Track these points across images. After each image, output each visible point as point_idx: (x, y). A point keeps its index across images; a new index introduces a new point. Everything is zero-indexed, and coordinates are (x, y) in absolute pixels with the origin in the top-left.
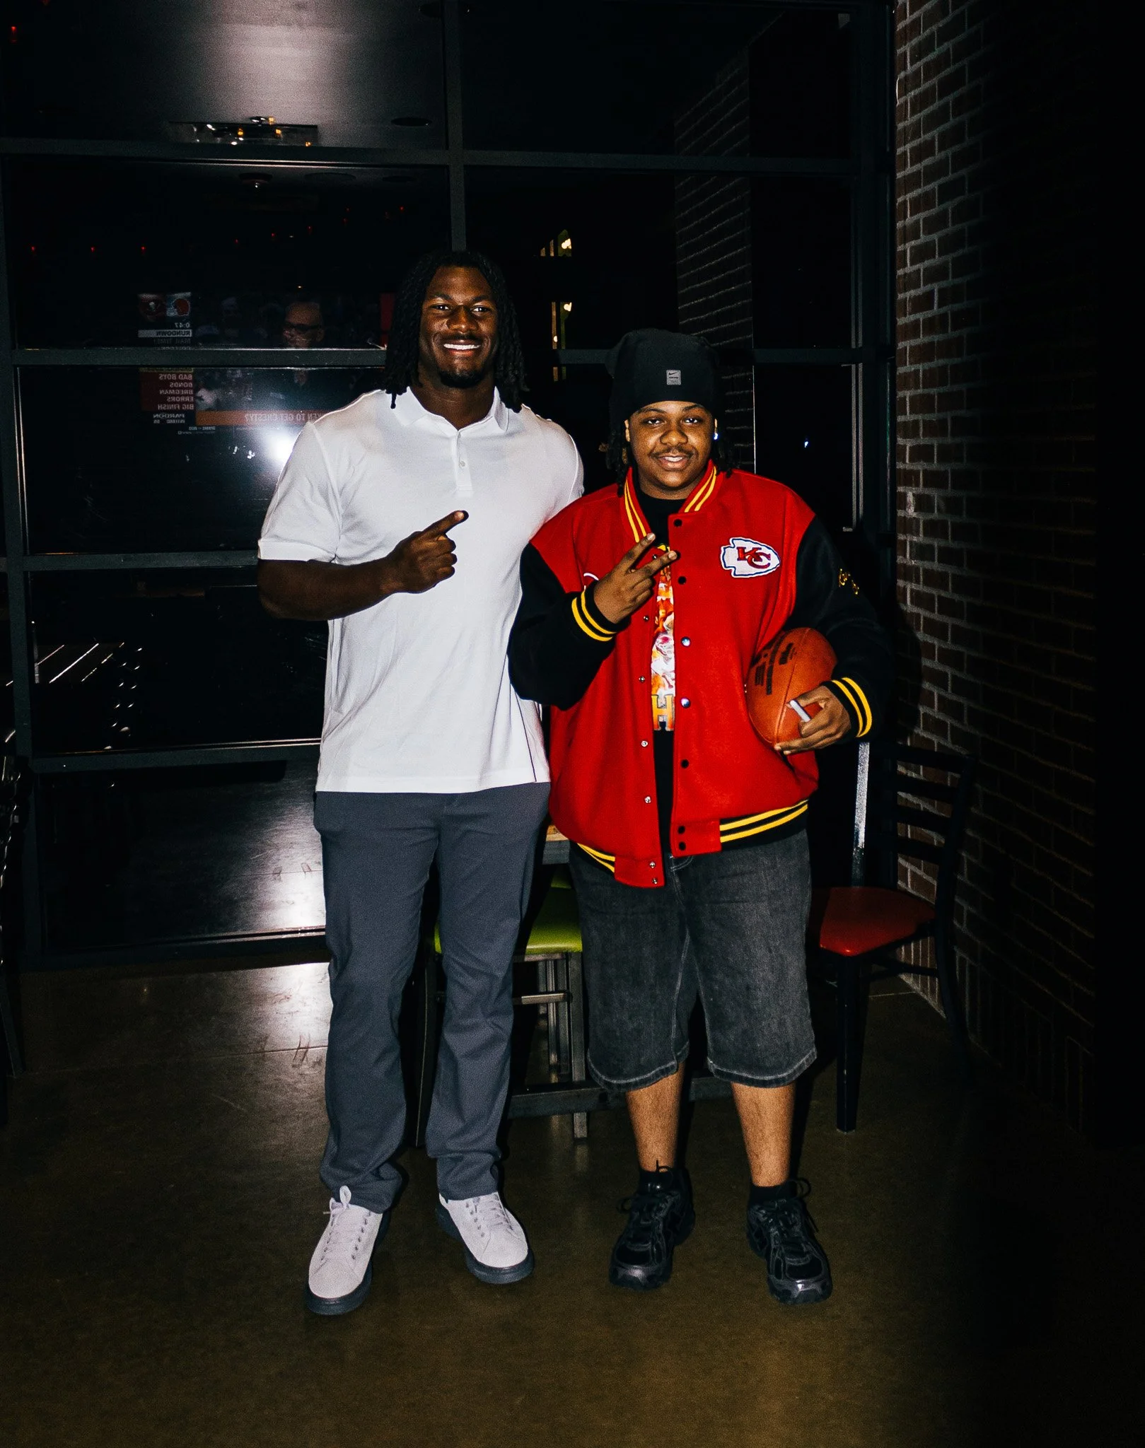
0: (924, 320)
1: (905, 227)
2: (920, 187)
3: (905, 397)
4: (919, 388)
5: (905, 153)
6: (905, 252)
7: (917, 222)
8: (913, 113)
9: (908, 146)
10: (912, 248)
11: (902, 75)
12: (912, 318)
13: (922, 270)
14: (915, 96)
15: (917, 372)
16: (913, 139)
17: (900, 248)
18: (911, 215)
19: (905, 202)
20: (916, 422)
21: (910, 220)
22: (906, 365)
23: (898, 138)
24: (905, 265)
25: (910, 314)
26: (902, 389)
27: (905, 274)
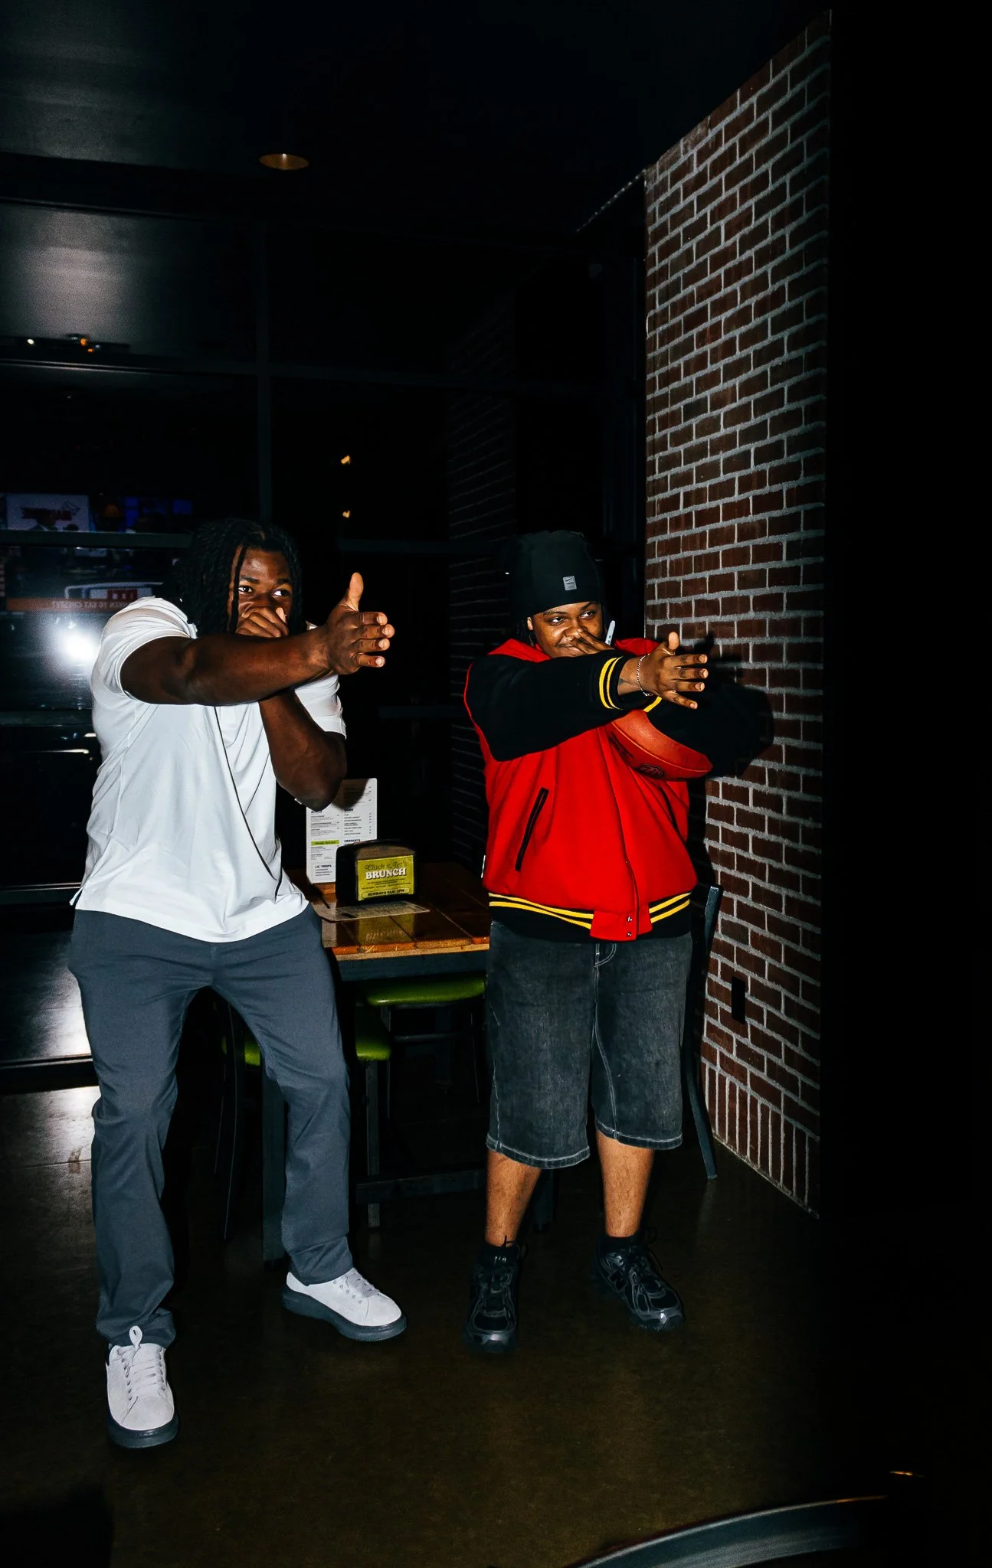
0: (671, 519)
1: (654, 440)
2: (667, 407)
3: (654, 585)
4: (666, 576)
5: (654, 378)
6: (654, 461)
7: (665, 436)
8: (661, 345)
9: (657, 373)
10: (660, 458)
11: (651, 313)
12: (660, 517)
13: (669, 477)
14: (663, 331)
15: (665, 562)
16: (661, 367)
17: (649, 458)
18: (660, 431)
19: (654, 419)
20: (664, 606)
21: (658, 435)
22: (654, 557)
23: (648, 365)
24: (654, 473)
25: (658, 514)
26: (650, 578)
27: (654, 481)
